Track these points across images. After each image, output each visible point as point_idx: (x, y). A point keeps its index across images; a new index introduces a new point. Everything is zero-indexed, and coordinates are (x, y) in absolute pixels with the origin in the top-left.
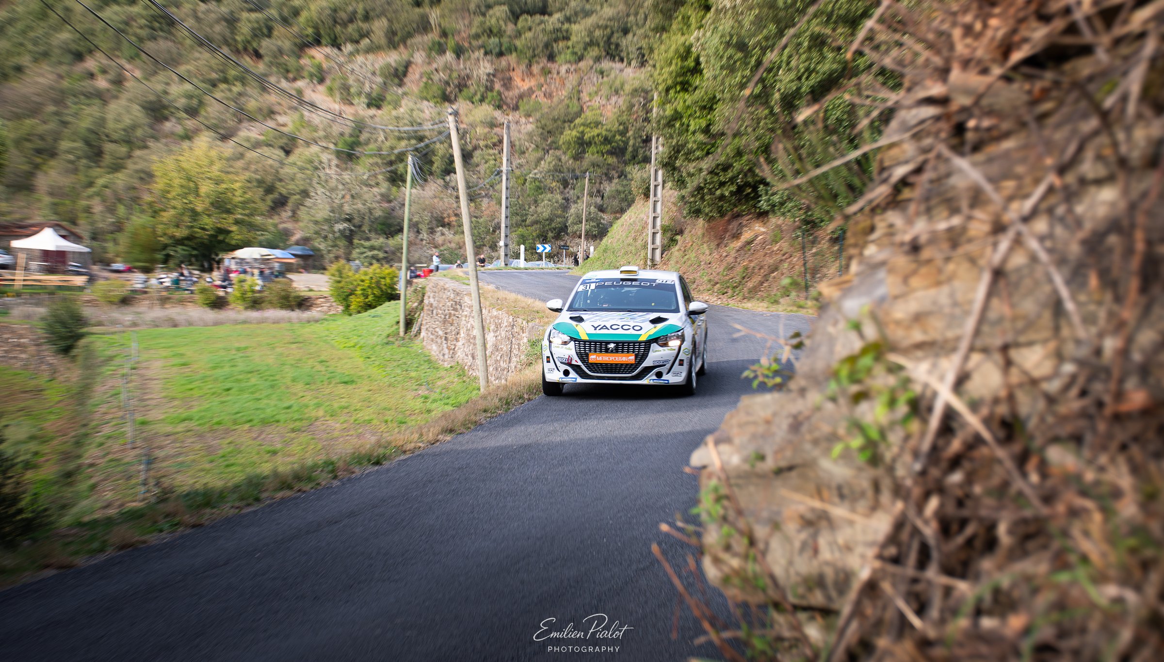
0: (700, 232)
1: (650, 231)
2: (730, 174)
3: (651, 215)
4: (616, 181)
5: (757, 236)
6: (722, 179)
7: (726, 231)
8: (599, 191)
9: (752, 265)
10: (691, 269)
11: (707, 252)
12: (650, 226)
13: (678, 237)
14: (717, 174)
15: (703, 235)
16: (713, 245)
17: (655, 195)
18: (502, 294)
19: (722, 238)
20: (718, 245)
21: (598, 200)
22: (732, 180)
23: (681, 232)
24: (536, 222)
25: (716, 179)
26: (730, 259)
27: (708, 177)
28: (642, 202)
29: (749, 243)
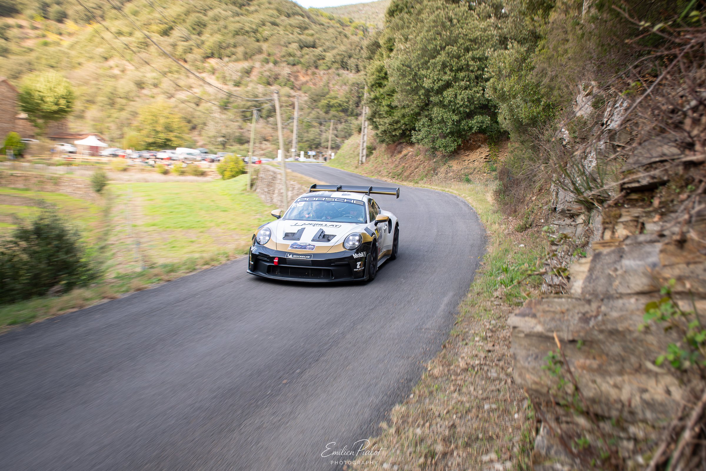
0: (383, 150)
1: (361, 148)
2: (399, 125)
3: (362, 141)
4: (343, 124)
5: (409, 153)
6: (395, 127)
7: (395, 150)
8: (336, 128)
9: (407, 165)
10: (379, 166)
11: (387, 159)
12: (361, 146)
13: (373, 151)
14: (393, 125)
15: (385, 151)
16: (389, 156)
17: (364, 132)
18: (295, 174)
19: (393, 153)
20: (392, 156)
21: (335, 132)
22: (400, 128)
23: (375, 149)
24: (307, 141)
25: (392, 127)
26: (397, 162)
27: (389, 126)
28: (357, 134)
29: (405, 155)
